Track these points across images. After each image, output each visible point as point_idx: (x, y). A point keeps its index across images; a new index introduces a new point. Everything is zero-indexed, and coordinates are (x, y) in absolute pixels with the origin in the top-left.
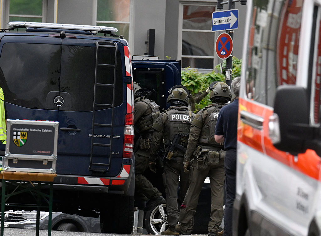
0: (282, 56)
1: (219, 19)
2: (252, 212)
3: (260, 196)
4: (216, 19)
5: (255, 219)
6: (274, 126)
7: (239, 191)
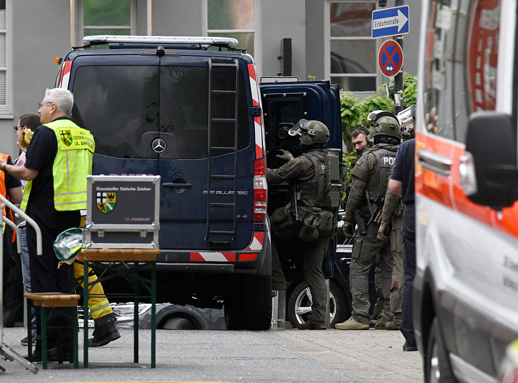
0: (474, 71)
1: (382, 20)
2: (441, 293)
3: (451, 270)
4: (378, 21)
5: (444, 303)
6: (467, 170)
7: (421, 264)
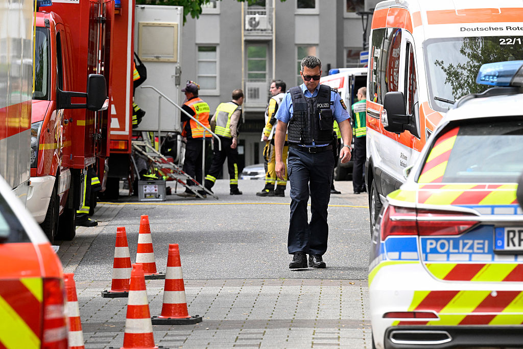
2: (375, 168)
3: (380, 159)
5: (377, 172)
6: (385, 116)
